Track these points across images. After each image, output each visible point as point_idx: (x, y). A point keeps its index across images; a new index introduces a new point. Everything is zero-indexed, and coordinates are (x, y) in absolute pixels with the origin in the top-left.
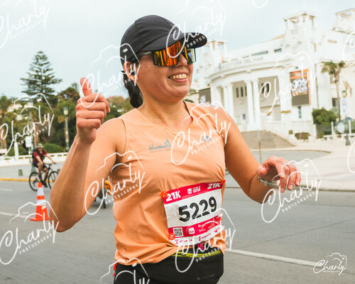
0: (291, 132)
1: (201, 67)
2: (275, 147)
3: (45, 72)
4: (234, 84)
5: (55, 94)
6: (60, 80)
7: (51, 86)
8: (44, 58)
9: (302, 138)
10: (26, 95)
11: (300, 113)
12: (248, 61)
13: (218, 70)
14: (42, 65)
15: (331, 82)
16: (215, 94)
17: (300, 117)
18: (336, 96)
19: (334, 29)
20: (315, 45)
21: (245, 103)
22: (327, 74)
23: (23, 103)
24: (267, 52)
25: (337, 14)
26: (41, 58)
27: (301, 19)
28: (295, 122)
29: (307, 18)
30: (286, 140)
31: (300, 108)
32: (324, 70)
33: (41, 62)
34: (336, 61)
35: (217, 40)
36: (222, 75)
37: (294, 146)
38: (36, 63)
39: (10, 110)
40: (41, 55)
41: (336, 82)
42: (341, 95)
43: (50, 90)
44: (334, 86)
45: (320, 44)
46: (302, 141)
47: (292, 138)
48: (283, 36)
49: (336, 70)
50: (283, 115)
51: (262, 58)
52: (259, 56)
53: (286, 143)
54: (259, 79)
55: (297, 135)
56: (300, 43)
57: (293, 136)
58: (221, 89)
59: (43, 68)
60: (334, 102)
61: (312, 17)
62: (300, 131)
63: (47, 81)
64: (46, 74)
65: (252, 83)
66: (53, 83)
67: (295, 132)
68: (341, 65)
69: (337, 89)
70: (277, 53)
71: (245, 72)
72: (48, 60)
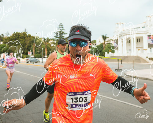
0: (147, 57)
1: (115, 32)
2: (141, 62)
3: (62, 30)
5: (65, 38)
6: (67, 33)
7: (63, 35)
8: (62, 26)
9: (151, 60)
10: (55, 38)
11: (151, 50)
13: (121, 33)
14: (61, 28)
17: (151, 52)
21: (130, 45)
23: (54, 40)
24: (139, 28)
26: (61, 25)
28: (149, 54)
30: (145, 60)
31: (151, 48)
33: (61, 27)
35: (121, 23)
36: (123, 35)
37: (148, 62)
38: (59, 27)
39: (49, 42)
40: (61, 24)
43: (63, 37)
46: (151, 61)
47: (148, 60)
48: (145, 22)
50: (144, 51)
51: (137, 30)
52: (137, 29)
53: (145, 61)
54: (136, 37)
55: (149, 59)
57: (148, 59)
59: (62, 29)
62: (151, 57)
63: (62, 33)
64: (62, 31)
65: (133, 38)
66: (64, 34)
67: (149, 57)
70: (143, 28)
72: (63, 26)
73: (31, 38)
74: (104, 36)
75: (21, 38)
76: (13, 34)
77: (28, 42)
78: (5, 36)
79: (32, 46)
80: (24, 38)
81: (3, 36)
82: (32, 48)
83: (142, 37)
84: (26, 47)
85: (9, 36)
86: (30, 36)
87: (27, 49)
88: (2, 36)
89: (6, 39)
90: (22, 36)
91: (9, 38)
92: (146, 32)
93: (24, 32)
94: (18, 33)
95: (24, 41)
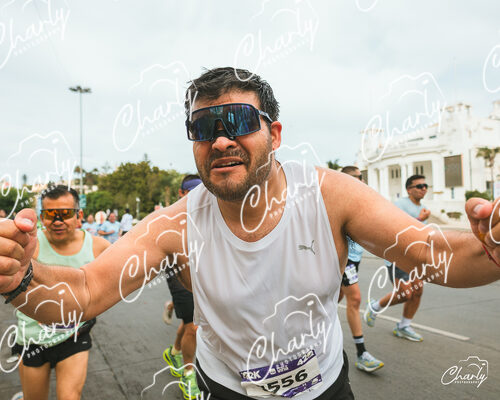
0: (443, 211)
4: (390, 166)
9: (454, 217)
11: (453, 193)
12: (404, 147)
15: (486, 166)
16: (371, 176)
17: (453, 197)
18: (490, 180)
19: (490, 117)
20: (470, 132)
21: (399, 183)
22: (481, 159)
24: (422, 139)
25: (494, 103)
27: (457, 108)
28: (447, 202)
29: (463, 108)
30: (437, 218)
31: (452, 189)
32: (479, 155)
34: (492, 146)
37: (444, 223)
41: (491, 166)
42: (495, 179)
44: (489, 170)
45: (475, 131)
46: (454, 219)
47: (444, 217)
49: (491, 155)
50: (436, 195)
51: (417, 144)
52: (415, 142)
53: (438, 220)
54: (415, 163)
55: (449, 215)
56: (455, 130)
57: (445, 215)
58: (378, 171)
60: (489, 184)
61: (468, 107)
62: (453, 210)
65: (407, 166)
67: (447, 211)
68: (497, 150)
69: (492, 173)
70: (433, 140)
71: (400, 156)
73: (160, 175)
74: (333, 162)
75: (136, 175)
76: (120, 168)
77: (154, 184)
78: (101, 173)
79: (164, 193)
80: (144, 175)
81: (96, 173)
82: (164, 198)
83: (429, 163)
84: (150, 195)
85: (111, 172)
86: (156, 170)
87: (153, 200)
88: (94, 173)
89: (104, 180)
90: (140, 170)
91: (110, 176)
92: (439, 150)
93: (143, 163)
94: (129, 165)
95: (143, 181)
